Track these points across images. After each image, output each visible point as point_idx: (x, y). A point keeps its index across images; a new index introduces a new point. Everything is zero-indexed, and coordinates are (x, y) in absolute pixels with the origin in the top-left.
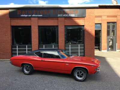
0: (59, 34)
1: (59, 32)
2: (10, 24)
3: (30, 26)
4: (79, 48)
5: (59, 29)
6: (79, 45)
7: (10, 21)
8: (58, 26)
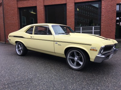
0: (67, 14)
1: (67, 11)
2: (16, 6)
3: (36, 7)
4: (93, 31)
5: (68, 8)
6: (93, 27)
7: (17, 3)
8: (66, 4)
